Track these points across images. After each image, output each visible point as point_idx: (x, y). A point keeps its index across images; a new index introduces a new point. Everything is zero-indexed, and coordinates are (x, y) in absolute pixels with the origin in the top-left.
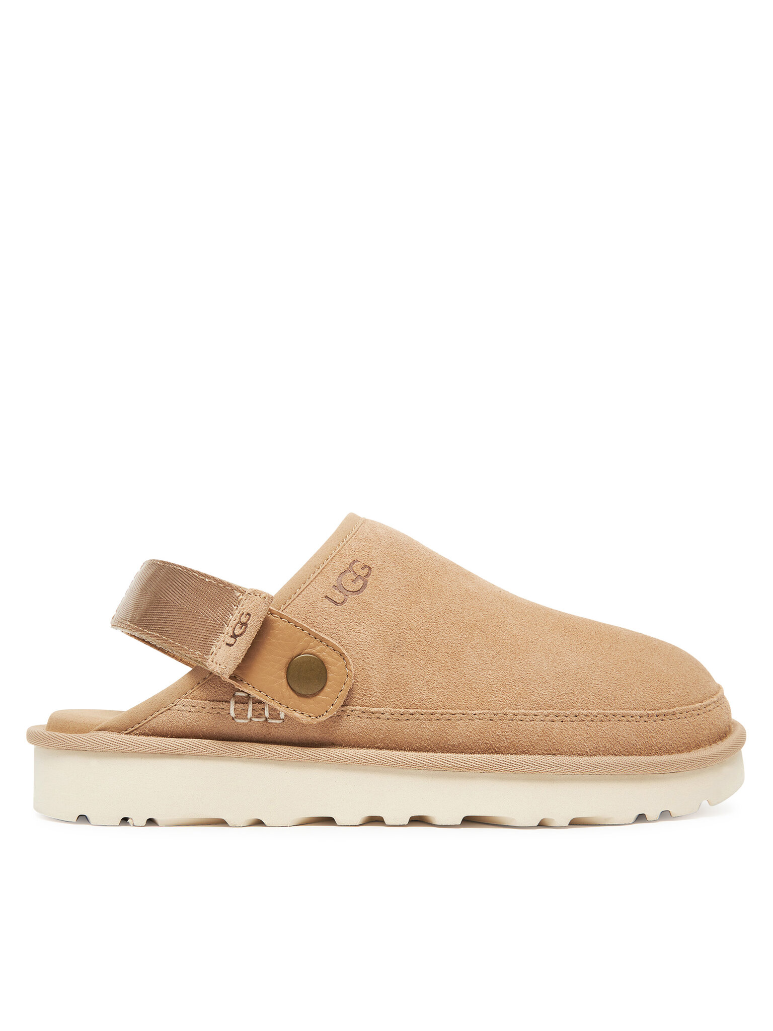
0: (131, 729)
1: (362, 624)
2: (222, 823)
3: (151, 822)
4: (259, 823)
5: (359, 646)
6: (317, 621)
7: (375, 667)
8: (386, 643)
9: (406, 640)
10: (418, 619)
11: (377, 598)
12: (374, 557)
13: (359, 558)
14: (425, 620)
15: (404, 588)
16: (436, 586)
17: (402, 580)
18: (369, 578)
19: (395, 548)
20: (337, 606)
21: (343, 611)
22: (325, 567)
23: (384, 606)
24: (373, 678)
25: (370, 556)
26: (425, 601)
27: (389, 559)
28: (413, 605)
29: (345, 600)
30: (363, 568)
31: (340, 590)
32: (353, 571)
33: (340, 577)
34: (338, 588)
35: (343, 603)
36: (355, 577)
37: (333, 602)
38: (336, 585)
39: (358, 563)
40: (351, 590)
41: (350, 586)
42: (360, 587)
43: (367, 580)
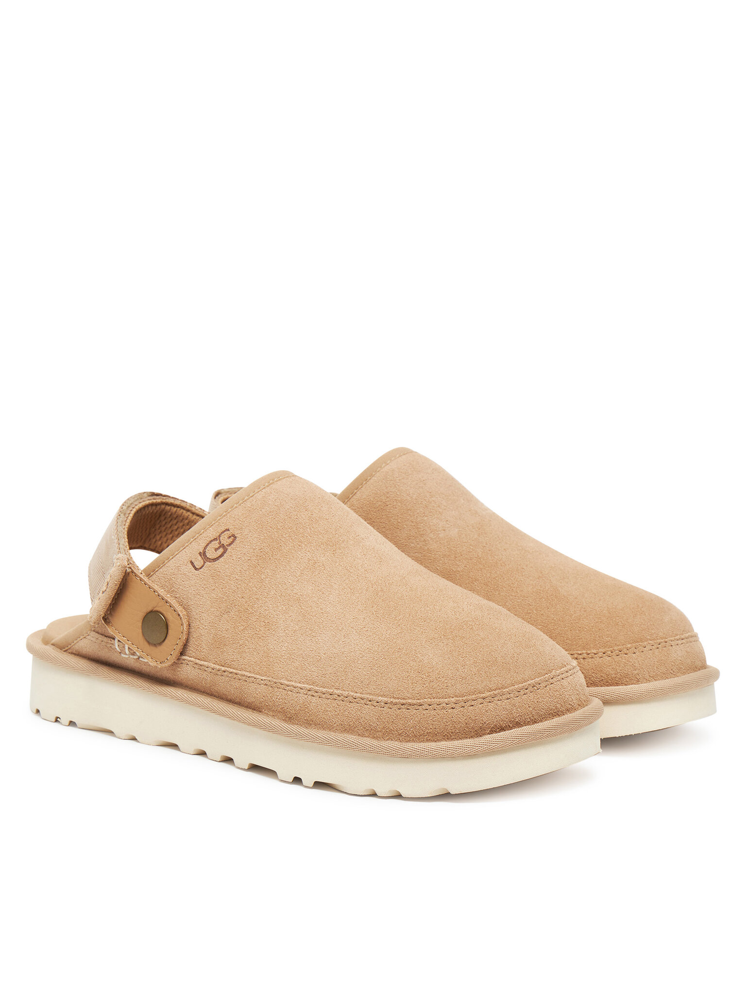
0: (66, 648)
1: (207, 589)
2: (110, 732)
3: (72, 723)
4: (134, 739)
5: (199, 608)
6: (177, 583)
7: (206, 627)
8: (220, 608)
9: (236, 607)
10: (254, 588)
11: (227, 566)
12: (244, 527)
13: (230, 527)
14: (259, 590)
15: (255, 558)
16: (288, 557)
17: (257, 550)
18: (230, 547)
19: (271, 517)
20: (195, 571)
21: (197, 575)
22: (201, 534)
23: (229, 575)
24: (203, 637)
25: (241, 525)
26: (269, 571)
27: (257, 528)
28: (255, 575)
29: (203, 566)
30: (230, 537)
31: (202, 556)
32: (220, 540)
33: (208, 545)
34: (202, 554)
35: (201, 568)
36: (219, 546)
37: (194, 566)
38: (202, 551)
39: (227, 532)
40: (210, 557)
41: (211, 554)
42: (219, 555)
43: (227, 549)
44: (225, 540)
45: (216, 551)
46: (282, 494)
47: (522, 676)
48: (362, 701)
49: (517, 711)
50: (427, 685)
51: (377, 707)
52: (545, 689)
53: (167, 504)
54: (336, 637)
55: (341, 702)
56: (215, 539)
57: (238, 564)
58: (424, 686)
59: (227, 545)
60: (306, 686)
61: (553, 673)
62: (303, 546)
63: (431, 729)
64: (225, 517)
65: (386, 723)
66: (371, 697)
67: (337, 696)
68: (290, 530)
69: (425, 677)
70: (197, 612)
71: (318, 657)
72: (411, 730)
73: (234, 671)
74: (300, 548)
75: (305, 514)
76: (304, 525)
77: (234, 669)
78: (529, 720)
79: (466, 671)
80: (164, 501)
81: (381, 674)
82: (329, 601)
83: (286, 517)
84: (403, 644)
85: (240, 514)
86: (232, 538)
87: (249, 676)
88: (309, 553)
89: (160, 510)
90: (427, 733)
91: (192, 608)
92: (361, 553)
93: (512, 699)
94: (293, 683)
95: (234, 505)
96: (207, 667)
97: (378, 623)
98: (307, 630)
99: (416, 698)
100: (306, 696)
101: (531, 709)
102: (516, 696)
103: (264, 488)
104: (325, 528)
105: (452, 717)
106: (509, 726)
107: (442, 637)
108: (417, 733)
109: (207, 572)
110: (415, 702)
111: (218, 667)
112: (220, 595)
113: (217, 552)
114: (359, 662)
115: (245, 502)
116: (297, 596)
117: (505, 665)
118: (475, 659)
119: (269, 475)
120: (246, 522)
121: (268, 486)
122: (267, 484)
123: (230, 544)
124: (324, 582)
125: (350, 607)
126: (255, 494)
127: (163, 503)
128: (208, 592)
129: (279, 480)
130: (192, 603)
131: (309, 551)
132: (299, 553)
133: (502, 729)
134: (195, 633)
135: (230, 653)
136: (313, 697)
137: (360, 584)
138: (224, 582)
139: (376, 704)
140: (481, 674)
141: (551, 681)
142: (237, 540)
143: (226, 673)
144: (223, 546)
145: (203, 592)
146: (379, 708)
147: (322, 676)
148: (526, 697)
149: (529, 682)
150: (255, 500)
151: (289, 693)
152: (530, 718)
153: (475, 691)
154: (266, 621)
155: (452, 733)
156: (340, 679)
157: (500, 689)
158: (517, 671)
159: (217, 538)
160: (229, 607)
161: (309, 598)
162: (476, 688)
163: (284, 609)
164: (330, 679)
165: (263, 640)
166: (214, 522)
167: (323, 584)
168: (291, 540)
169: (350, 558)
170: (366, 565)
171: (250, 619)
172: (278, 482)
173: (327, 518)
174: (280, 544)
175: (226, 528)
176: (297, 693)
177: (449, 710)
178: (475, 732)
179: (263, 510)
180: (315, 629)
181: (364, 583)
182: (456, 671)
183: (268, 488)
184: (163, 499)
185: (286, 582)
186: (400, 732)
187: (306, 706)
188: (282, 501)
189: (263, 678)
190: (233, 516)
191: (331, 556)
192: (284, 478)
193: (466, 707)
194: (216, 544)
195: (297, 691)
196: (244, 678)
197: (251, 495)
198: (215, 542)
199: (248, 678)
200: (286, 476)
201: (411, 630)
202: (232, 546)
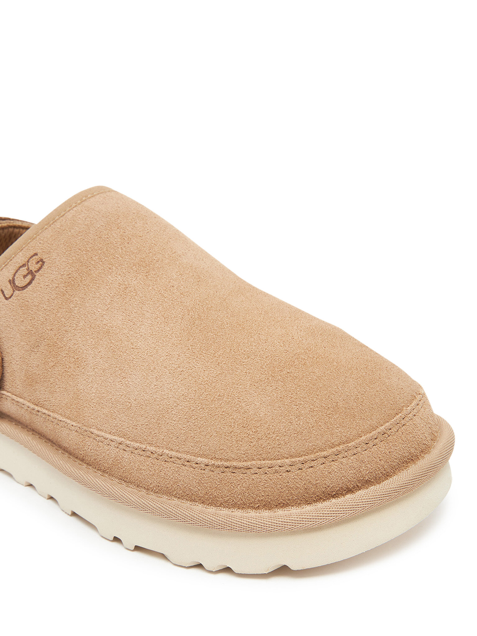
5: (10, 341)
9: (45, 340)
10: (63, 319)
11: (35, 295)
12: (52, 251)
13: (39, 251)
14: (68, 321)
15: (63, 285)
16: (98, 282)
17: (65, 275)
18: (38, 273)
19: (80, 238)
20: (5, 300)
21: (7, 306)
22: (11, 260)
23: (37, 304)
24: (16, 372)
25: (49, 249)
26: (77, 299)
27: (65, 251)
28: (64, 304)
29: (12, 295)
30: (38, 262)
31: (12, 284)
32: (28, 266)
33: (16, 272)
34: (12, 282)
35: (10, 297)
36: (27, 272)
37: (4, 295)
38: (11, 279)
39: (36, 257)
40: (19, 285)
41: (20, 282)
42: (27, 283)
43: (35, 276)
44: (33, 267)
45: (24, 278)
46: (93, 212)
47: (369, 423)
48: (179, 461)
49: (366, 468)
50: (254, 443)
51: (196, 469)
52: (397, 434)
53: (15, 227)
54: (147, 379)
55: (156, 460)
56: (24, 265)
57: (46, 292)
58: (252, 444)
59: (35, 271)
60: (116, 438)
61: (404, 412)
62: (114, 268)
63: (263, 496)
64: (35, 240)
65: (209, 488)
66: (188, 457)
67: (150, 454)
68: (100, 252)
69: (251, 433)
70: (9, 345)
71: (128, 403)
72: (239, 497)
73: (46, 412)
74: (111, 271)
75: (117, 232)
76: (115, 245)
77: (46, 409)
78: (381, 475)
79: (301, 424)
80: (11, 224)
81: (199, 428)
82: (141, 334)
83: (96, 237)
84: (224, 390)
85: (49, 236)
86: (41, 263)
87: (60, 419)
88: (119, 276)
89: (9, 233)
90: (259, 500)
91: (4, 341)
92: (177, 272)
93: (359, 454)
94: (103, 434)
95: (44, 227)
96: (23, 405)
97: (194, 360)
98: (117, 369)
99: (243, 460)
100: (118, 450)
101: (383, 462)
102: (364, 449)
103: (76, 206)
104: (138, 247)
105: (288, 482)
106: (358, 486)
107: (270, 378)
108: (247, 500)
109: (16, 301)
110: (240, 464)
111: (32, 406)
112: (29, 327)
113: (26, 279)
114: (173, 412)
115: (55, 223)
116: (107, 328)
117: (348, 410)
118: (311, 407)
119: (82, 192)
120: (54, 245)
121: (79, 204)
122: (79, 201)
123: (38, 270)
124: (135, 311)
125: (163, 340)
126: (66, 213)
127: (11, 227)
128: (17, 324)
129: (93, 197)
130: (4, 336)
131: (120, 275)
132: (110, 277)
133: (350, 491)
134: (8, 368)
135: (42, 392)
136: (124, 451)
137: (175, 311)
138: (32, 313)
139: (194, 465)
140: (320, 426)
141: (403, 422)
142: (45, 265)
143: (40, 414)
144: (30, 272)
145: (13, 324)
146: (200, 471)
147: (133, 428)
148: (376, 449)
149: (379, 430)
150: (64, 220)
151: (99, 443)
152: (381, 473)
153: (314, 449)
154: (76, 357)
155: (289, 500)
156: (153, 433)
157: (344, 443)
158: (363, 417)
159: (25, 264)
160: (38, 340)
161: (118, 330)
162: (316, 444)
163: (93, 343)
164: (142, 431)
165: (73, 378)
166: (24, 246)
167: (135, 312)
168: (101, 263)
169: (165, 279)
170: (182, 287)
171: (60, 354)
172: (91, 199)
173: (141, 235)
174: (90, 268)
175: (34, 252)
176: (109, 445)
177: (284, 474)
178: (317, 498)
179: (72, 231)
180: (125, 369)
181: (179, 309)
182: (290, 424)
183: (80, 206)
184: (10, 223)
185: (95, 311)
186: (226, 499)
187: (119, 462)
188: (92, 220)
189: (74, 424)
190: (42, 239)
191: (144, 279)
192: (98, 194)
193: (304, 469)
194: (24, 271)
195: (108, 443)
196: (56, 421)
197: (62, 214)
198: (24, 268)
199: (59, 422)
200: (101, 192)
201: (232, 370)
202: (40, 272)
